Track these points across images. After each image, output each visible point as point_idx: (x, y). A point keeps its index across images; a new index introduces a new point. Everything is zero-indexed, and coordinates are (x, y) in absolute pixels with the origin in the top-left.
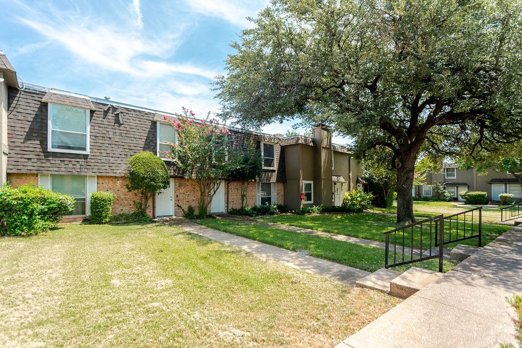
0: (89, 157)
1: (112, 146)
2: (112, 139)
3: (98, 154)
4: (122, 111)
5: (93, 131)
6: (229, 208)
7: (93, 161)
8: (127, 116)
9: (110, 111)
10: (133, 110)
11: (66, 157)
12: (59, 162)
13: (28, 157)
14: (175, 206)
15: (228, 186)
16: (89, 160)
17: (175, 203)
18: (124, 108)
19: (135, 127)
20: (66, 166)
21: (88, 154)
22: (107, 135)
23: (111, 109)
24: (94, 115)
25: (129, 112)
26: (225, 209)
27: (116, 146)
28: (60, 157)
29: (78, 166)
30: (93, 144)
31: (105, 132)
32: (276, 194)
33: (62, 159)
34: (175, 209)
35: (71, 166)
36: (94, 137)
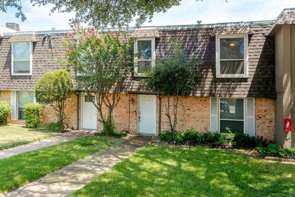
0: (32, 77)
1: (46, 67)
2: (46, 62)
3: (37, 75)
4: (54, 37)
5: (35, 57)
6: (162, 130)
7: (34, 80)
8: (57, 41)
9: (46, 40)
10: (61, 34)
11: (20, 79)
12: (17, 82)
13: (4, 80)
14: (97, 121)
15: (161, 102)
16: (31, 80)
17: (97, 118)
18: (55, 34)
19: (62, 49)
20: (20, 85)
21: (30, 75)
22: (43, 59)
23: (47, 38)
24: (37, 45)
25: (58, 37)
26: (157, 131)
27: (49, 67)
28: (17, 79)
29: (26, 85)
30: (34, 67)
31: (42, 57)
32: (254, 117)
33: (18, 80)
34: (98, 124)
35: (22, 85)
36: (36, 62)
